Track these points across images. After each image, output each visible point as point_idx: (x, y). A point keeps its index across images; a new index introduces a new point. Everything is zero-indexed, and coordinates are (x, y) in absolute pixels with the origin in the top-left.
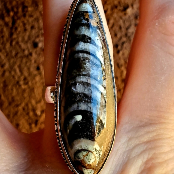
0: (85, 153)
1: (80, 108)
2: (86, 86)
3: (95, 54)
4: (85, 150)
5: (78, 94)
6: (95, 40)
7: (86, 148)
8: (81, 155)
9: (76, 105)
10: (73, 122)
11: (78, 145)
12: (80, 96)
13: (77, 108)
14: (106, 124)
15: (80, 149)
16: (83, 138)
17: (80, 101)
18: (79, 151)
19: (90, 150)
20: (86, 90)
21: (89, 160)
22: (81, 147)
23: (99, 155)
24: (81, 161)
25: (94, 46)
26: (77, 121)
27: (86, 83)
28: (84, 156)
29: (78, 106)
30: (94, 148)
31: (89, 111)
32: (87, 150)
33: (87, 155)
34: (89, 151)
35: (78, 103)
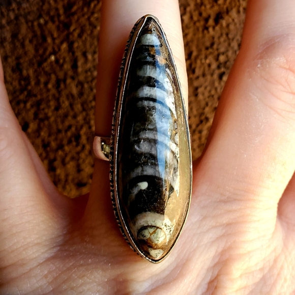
0: (151, 230)
1: (145, 173)
2: (153, 144)
3: (163, 102)
4: (152, 227)
5: (142, 154)
6: (164, 82)
7: (153, 224)
8: (147, 233)
9: (140, 169)
10: (135, 191)
11: (143, 220)
12: (145, 157)
13: (141, 173)
14: (178, 192)
15: (146, 225)
16: (150, 211)
17: (146, 164)
18: (145, 228)
19: (158, 226)
20: (153, 149)
21: (158, 239)
22: (147, 222)
23: (170, 231)
24: (147, 240)
25: (162, 92)
26: (141, 190)
27: (153, 139)
28: (151, 234)
29: (143, 171)
30: (164, 224)
31: (157, 177)
32: (155, 227)
33: (154, 232)
34: (158, 228)
35: (142, 167)
